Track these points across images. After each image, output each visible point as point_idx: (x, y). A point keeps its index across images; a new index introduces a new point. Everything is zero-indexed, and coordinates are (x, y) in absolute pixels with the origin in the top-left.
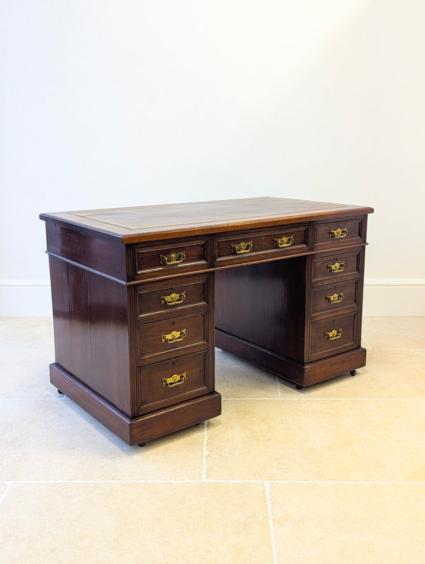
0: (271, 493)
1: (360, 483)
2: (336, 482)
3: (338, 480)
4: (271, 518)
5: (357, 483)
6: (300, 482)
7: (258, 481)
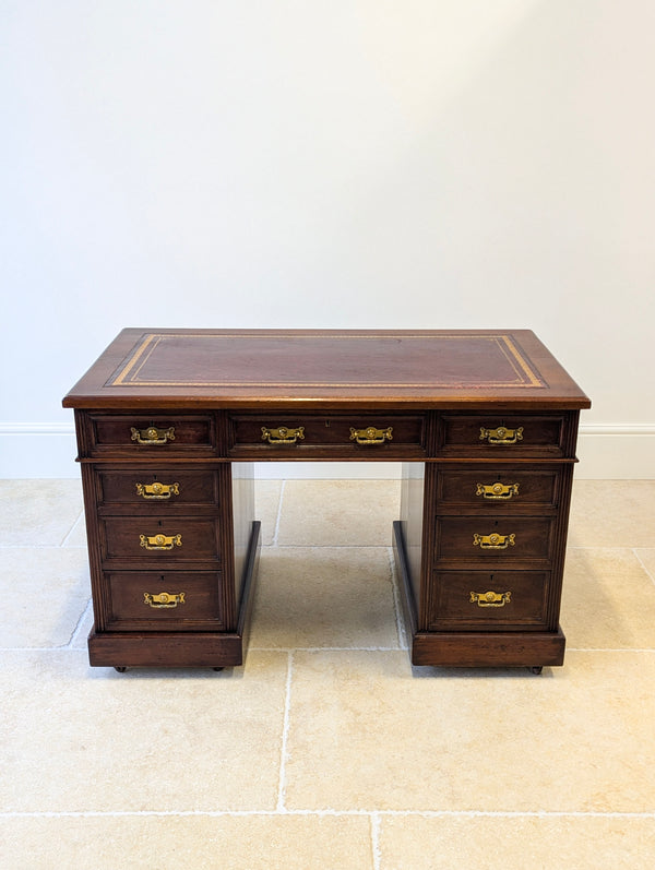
1: (515, 814)
2: (479, 814)
3: (482, 811)
5: (510, 815)
6: (424, 814)
7: (361, 812)
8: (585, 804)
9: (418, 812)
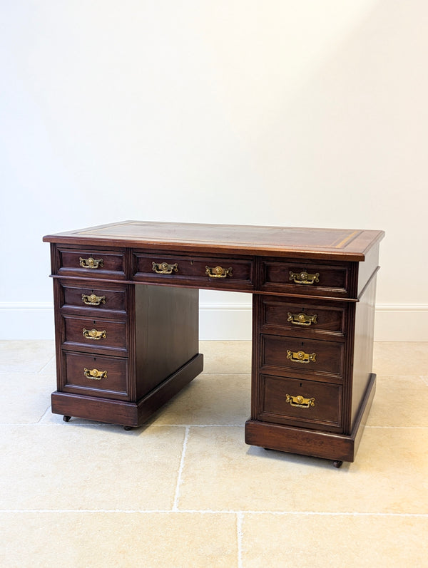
0: (242, 524)
1: (336, 514)
2: (311, 513)
3: (314, 512)
4: (240, 551)
5: (333, 514)
6: (274, 513)
7: (230, 512)
8: (386, 508)
9: (270, 512)
